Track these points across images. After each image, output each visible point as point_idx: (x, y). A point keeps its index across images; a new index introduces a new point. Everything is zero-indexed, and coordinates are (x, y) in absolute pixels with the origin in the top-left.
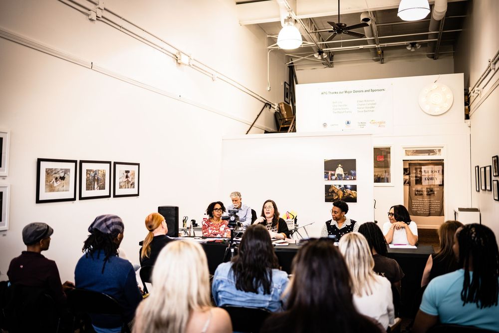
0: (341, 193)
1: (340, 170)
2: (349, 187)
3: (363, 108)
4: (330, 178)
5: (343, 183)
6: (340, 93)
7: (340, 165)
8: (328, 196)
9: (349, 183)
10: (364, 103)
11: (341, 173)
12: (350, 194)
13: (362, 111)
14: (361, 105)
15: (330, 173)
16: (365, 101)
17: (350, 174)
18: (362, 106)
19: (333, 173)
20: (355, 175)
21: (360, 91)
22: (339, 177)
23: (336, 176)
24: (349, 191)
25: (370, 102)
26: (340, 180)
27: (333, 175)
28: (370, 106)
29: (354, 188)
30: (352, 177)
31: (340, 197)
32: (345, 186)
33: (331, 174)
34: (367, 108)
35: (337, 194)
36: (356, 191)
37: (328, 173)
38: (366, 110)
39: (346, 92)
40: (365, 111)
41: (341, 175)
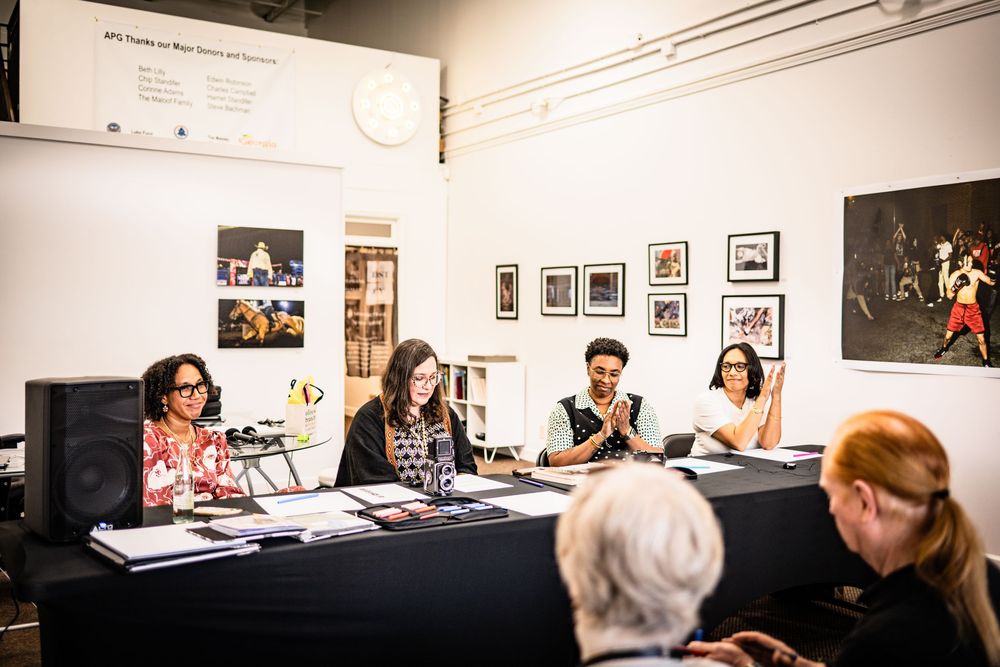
0: (263, 324)
1: (260, 259)
2: (285, 305)
3: (222, 99)
4: (233, 280)
5: (268, 294)
6: (161, 45)
7: (261, 245)
8: (229, 330)
9: (284, 295)
10: (226, 86)
11: (263, 268)
12: (287, 326)
13: (221, 108)
14: (217, 90)
15: (233, 266)
16: (228, 81)
17: (289, 270)
18: (222, 94)
19: (242, 264)
20: (300, 273)
21: (214, 53)
22: (260, 278)
23: (250, 273)
24: (284, 317)
25: (244, 88)
26: (261, 284)
27: (241, 271)
28: (240, 97)
29: (298, 308)
30: (294, 280)
31: (262, 335)
32: (275, 303)
33: (238, 268)
34: (232, 100)
35: (252, 326)
36: (303, 316)
37: (227, 265)
38: (232, 105)
39: (176, 46)
40: (227, 107)
41: (265, 273)
